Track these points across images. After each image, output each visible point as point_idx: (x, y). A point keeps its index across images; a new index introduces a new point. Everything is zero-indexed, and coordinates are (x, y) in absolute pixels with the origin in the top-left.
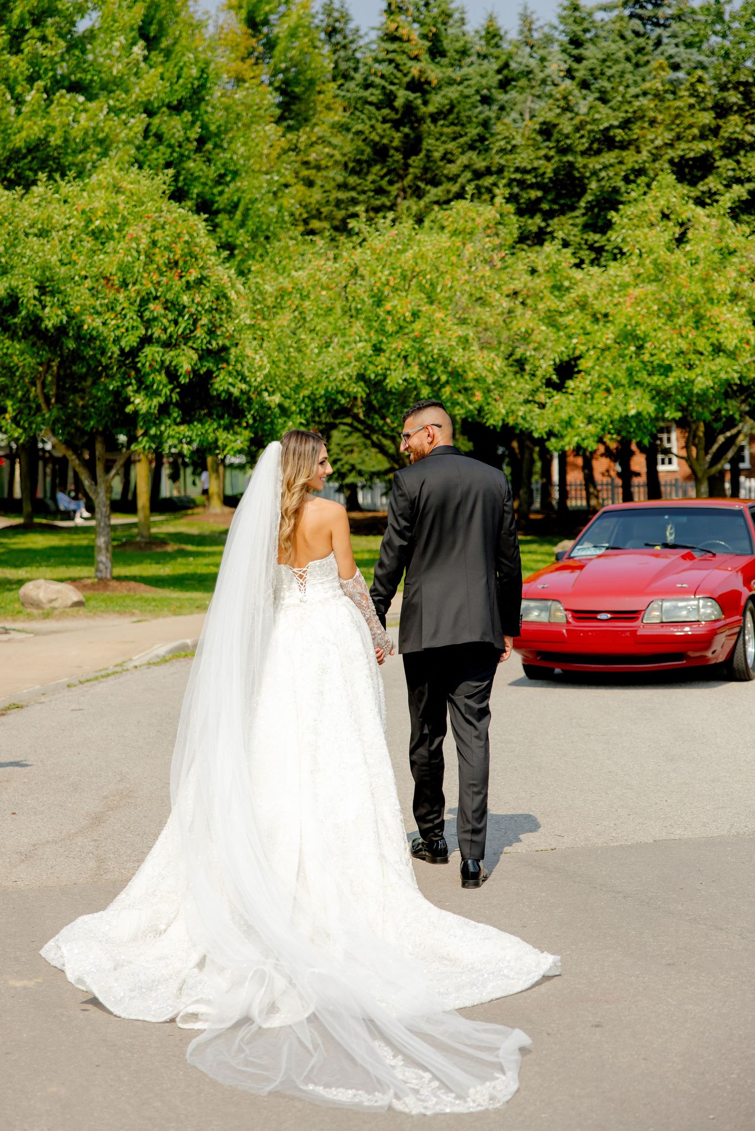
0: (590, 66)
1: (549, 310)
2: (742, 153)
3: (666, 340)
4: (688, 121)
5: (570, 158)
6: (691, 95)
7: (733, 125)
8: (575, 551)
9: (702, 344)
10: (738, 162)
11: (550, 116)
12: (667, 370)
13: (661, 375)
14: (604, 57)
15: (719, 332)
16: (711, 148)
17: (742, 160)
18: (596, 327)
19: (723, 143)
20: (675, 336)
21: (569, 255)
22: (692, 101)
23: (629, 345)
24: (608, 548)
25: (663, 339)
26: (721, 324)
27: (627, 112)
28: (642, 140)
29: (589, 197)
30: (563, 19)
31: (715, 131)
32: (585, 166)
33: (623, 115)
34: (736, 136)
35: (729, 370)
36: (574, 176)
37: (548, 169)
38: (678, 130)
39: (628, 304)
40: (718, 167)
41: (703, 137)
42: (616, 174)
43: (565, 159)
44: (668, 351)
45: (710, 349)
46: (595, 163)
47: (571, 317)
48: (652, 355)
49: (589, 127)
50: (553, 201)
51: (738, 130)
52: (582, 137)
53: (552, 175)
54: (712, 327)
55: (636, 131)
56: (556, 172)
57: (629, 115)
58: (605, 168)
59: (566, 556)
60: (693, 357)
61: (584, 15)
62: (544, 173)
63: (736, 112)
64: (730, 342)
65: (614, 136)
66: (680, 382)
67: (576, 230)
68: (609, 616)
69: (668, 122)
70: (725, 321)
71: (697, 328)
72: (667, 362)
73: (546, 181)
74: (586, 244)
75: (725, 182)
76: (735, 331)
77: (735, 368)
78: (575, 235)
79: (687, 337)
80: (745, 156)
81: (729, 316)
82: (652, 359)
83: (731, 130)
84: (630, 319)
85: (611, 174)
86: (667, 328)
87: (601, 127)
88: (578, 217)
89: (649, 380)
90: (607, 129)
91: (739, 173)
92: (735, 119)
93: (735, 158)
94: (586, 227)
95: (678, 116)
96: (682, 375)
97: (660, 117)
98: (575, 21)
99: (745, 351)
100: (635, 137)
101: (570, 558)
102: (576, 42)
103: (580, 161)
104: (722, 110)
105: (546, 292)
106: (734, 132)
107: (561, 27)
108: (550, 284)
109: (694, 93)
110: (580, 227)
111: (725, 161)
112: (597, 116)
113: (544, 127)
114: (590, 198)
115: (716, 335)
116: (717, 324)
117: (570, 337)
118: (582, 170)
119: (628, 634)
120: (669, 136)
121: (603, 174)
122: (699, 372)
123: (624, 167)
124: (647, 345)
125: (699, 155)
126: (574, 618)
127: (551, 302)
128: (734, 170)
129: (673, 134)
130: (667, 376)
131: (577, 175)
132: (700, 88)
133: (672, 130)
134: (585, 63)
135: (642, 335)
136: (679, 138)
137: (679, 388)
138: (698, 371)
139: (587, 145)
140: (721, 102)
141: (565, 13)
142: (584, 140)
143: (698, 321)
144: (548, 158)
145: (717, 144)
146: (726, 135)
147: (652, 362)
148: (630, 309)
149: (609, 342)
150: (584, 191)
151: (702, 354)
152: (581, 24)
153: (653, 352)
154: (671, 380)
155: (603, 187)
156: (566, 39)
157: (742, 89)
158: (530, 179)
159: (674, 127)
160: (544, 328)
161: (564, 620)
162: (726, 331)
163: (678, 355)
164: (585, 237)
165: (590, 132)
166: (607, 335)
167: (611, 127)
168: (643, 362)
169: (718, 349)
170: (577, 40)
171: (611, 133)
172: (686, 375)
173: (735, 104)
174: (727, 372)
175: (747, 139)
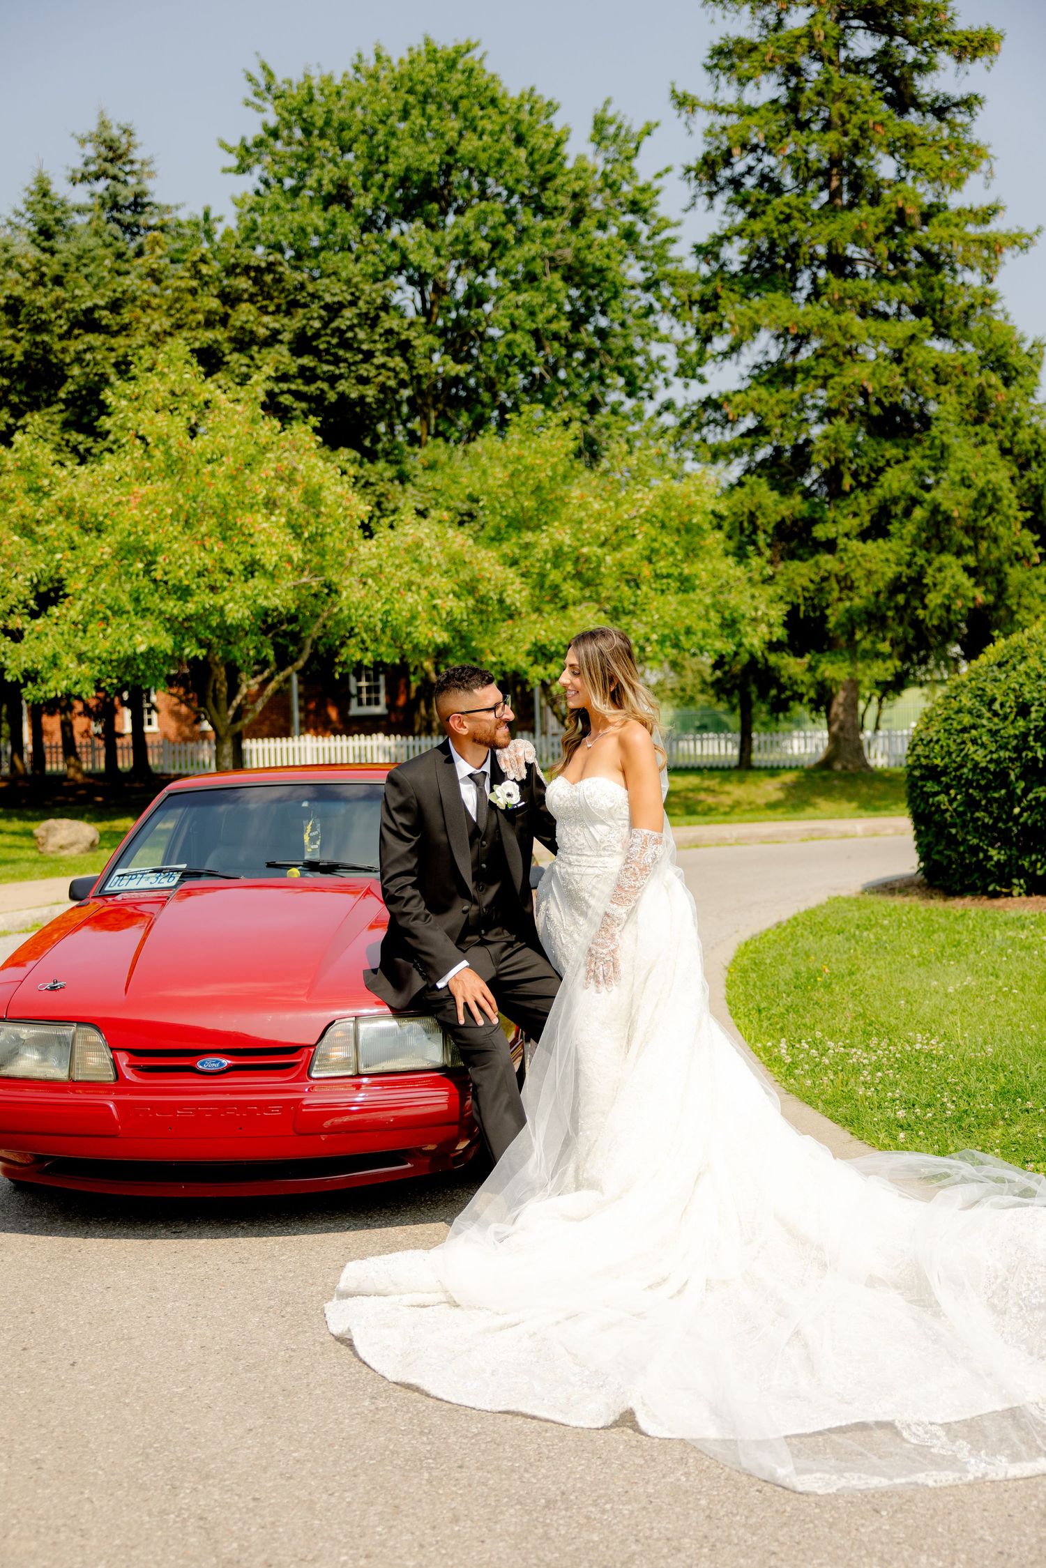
0: (63, 261)
1: (23, 517)
2: (255, 348)
3: (185, 553)
4: (190, 304)
5: (46, 338)
6: (192, 278)
7: (245, 314)
8: (114, 878)
9: (231, 562)
10: (252, 358)
11: (18, 291)
12: (184, 593)
13: (179, 599)
14: (80, 253)
15: (252, 546)
16: (220, 338)
17: (256, 356)
18: (87, 539)
19: (233, 334)
20: (196, 548)
21: (47, 450)
22: (194, 283)
23: (135, 561)
24: (186, 875)
25: (180, 552)
26: (256, 535)
27: (114, 291)
28: (134, 325)
29: (70, 386)
30: (30, 205)
31: (224, 320)
32: (64, 350)
33: (109, 293)
34: (248, 326)
35: (270, 594)
36: (50, 361)
37: (18, 352)
38: (178, 316)
39: (132, 505)
40: (228, 363)
41: (209, 324)
42: (104, 359)
43: (38, 339)
44: (188, 568)
45: (241, 567)
46: (75, 346)
47: (53, 526)
48: (166, 573)
49: (67, 306)
50: (25, 392)
51: (252, 318)
52: (60, 317)
53: (22, 359)
54: (243, 539)
55: (126, 316)
56: (27, 355)
57: (118, 295)
59: (95, 891)
60: (220, 576)
61: (54, 203)
62: (12, 356)
63: (246, 301)
64: (270, 558)
65: (100, 319)
66: (205, 610)
67: (55, 428)
68: (226, 1062)
69: (165, 307)
70: (260, 532)
71: (224, 539)
72: (186, 582)
73: (15, 365)
74: (67, 445)
75: (237, 380)
76: (274, 544)
77: (277, 592)
78: (53, 434)
79: (212, 550)
80: (259, 352)
81: (265, 525)
82: (165, 578)
83: (244, 318)
84: (136, 524)
85: (99, 357)
86: (186, 538)
87: (84, 307)
88: (56, 413)
89: (162, 606)
90: (90, 310)
92: (245, 306)
93: (248, 352)
94: (66, 425)
95: (177, 300)
96: (207, 600)
97: (155, 302)
98: (45, 208)
99: (286, 572)
100: (127, 321)
101: (104, 896)
102: (45, 233)
103: (57, 346)
104: (230, 299)
105: (19, 494)
106: (247, 322)
107: (28, 215)
108: (25, 486)
109: (197, 275)
110: (58, 426)
111: (236, 356)
112: (77, 292)
113: (11, 302)
114: (72, 388)
115: (249, 549)
116: (250, 535)
117: (52, 552)
118: (60, 356)
119: (276, 1111)
120: (167, 323)
121: (88, 356)
122: (228, 597)
123: (113, 354)
124: (160, 559)
125: (205, 345)
126: (137, 1069)
127: (25, 505)
128: (248, 366)
129: (173, 320)
130: (186, 601)
131: (55, 361)
132: (204, 269)
133: (171, 316)
134: (57, 256)
135: (152, 548)
136: (179, 327)
137: (201, 618)
138: (226, 595)
139: (65, 328)
140: (228, 290)
141: (31, 199)
142: (62, 322)
143: (226, 530)
145: (226, 335)
146: (238, 324)
147: (166, 583)
148: (135, 512)
149: (105, 557)
150: (64, 379)
151: (230, 573)
152: (52, 212)
153: (167, 569)
154: (191, 608)
155: (87, 375)
156: (34, 229)
157: (253, 274)
159: (173, 312)
160: (16, 538)
161: (108, 1076)
162: (263, 545)
163: (200, 574)
164: (66, 436)
165: (68, 312)
166: (102, 549)
167: (96, 307)
168: (155, 581)
169: (252, 568)
170: (48, 230)
171: (96, 315)
172: (209, 600)
173: (245, 291)
174: (266, 597)
175: (262, 332)
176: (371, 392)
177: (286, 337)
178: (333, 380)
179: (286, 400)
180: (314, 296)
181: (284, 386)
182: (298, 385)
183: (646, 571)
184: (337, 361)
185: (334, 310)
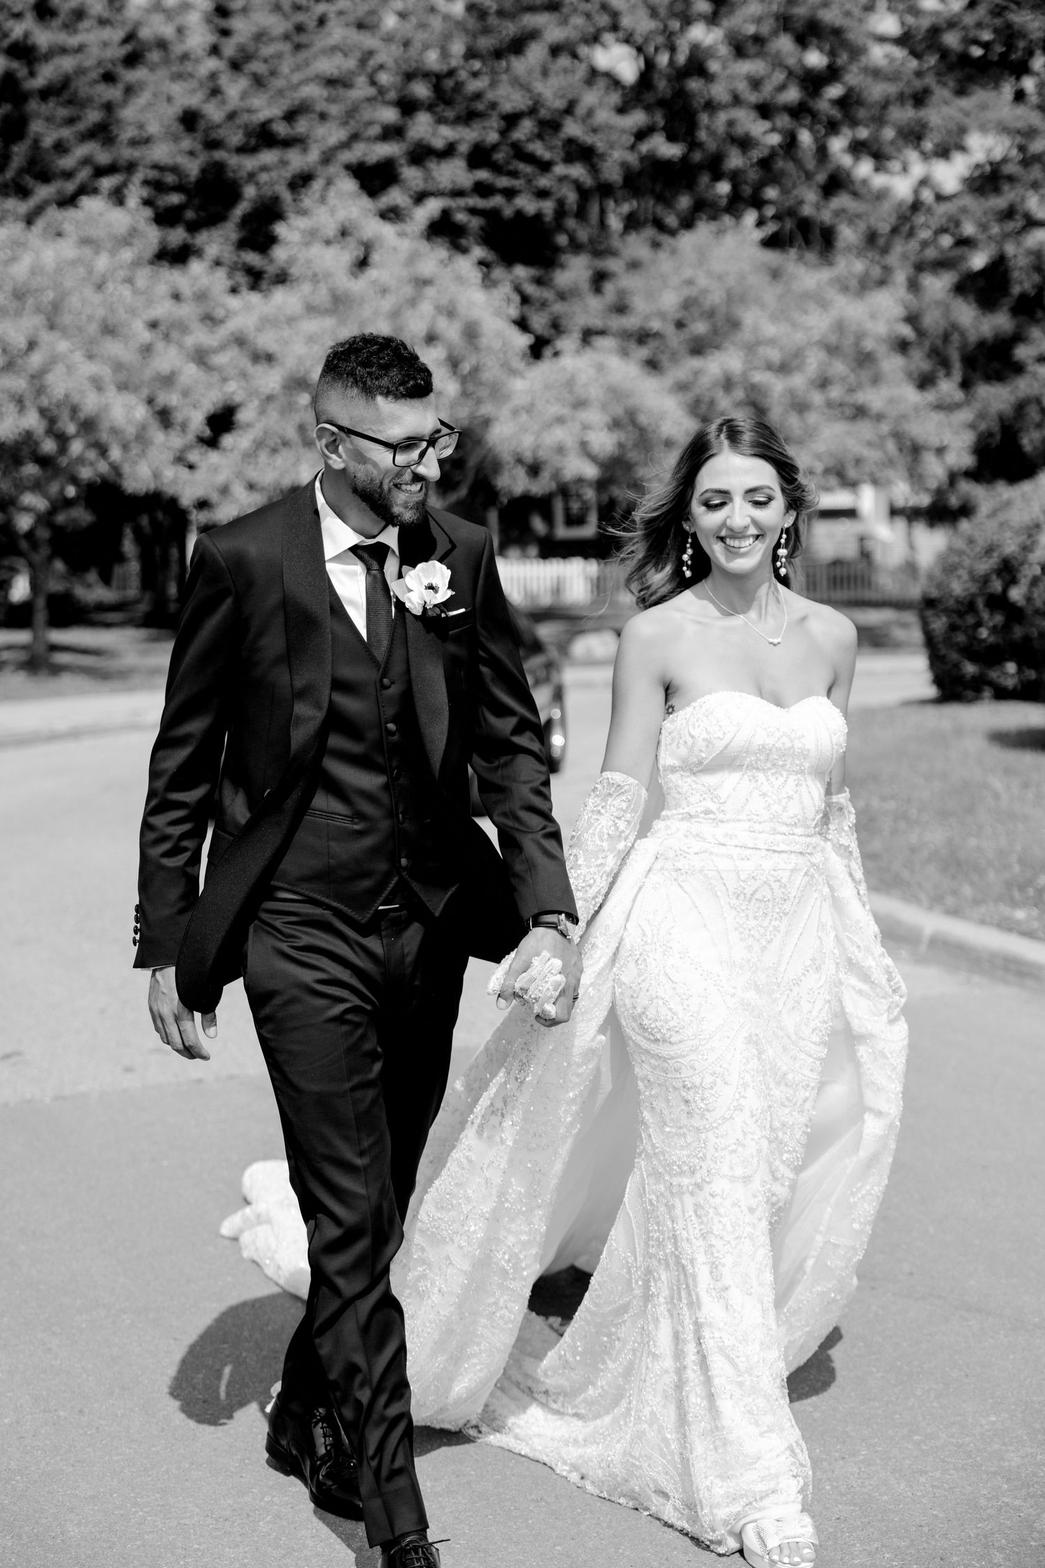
0: (240, 43)
1: (198, 346)
2: (432, 161)
4: (368, 116)
5: (219, 155)
6: (370, 84)
7: (422, 127)
10: (429, 171)
11: (194, 100)
14: (259, 32)
16: (396, 151)
17: (434, 168)
18: (258, 370)
19: (409, 147)
21: (222, 276)
22: (372, 91)
23: (301, 394)
27: (293, 100)
28: (310, 138)
29: (244, 206)
31: (401, 133)
32: (240, 167)
33: (287, 103)
34: (425, 139)
36: (225, 180)
37: (193, 168)
38: (356, 126)
39: (299, 342)
40: (404, 177)
41: (385, 137)
42: (279, 179)
43: (214, 156)
46: (249, 163)
47: (226, 355)
49: (244, 117)
50: (201, 208)
51: (428, 129)
52: (235, 129)
53: (198, 175)
55: (302, 126)
56: (203, 171)
57: (296, 104)
58: (265, 168)
62: (189, 172)
63: (423, 110)
65: (277, 131)
67: (230, 248)
69: (343, 116)
73: (191, 182)
74: (242, 267)
75: (414, 196)
78: (227, 254)
80: (436, 165)
83: (421, 130)
85: (273, 177)
87: (261, 119)
88: (232, 229)
90: (267, 123)
91: (430, 187)
92: (422, 116)
93: (426, 166)
94: (242, 244)
95: (353, 110)
97: (333, 110)
100: (302, 132)
102: (221, 11)
103: (233, 160)
104: (408, 107)
105: (196, 323)
106: (424, 134)
108: (200, 313)
109: (375, 83)
110: (235, 244)
111: (412, 169)
112: (252, 104)
113: (187, 115)
114: (247, 207)
117: (225, 380)
118: (236, 171)
120: (344, 134)
121: (264, 177)
123: (289, 170)
125: (380, 160)
127: (201, 336)
128: (424, 180)
129: (350, 131)
131: (230, 176)
132: (382, 76)
133: (349, 126)
134: (234, 38)
136: (355, 137)
139: (242, 140)
140: (407, 95)
142: (239, 135)
144: (192, 153)
145: (402, 148)
146: (415, 137)
148: (301, 349)
149: (276, 388)
150: (238, 198)
155: (263, 194)
157: (433, 80)
158: (170, 179)
159: (349, 123)
160: (192, 367)
164: (242, 256)
165: (245, 123)
167: (273, 118)
171: (273, 127)
173: (425, 98)
175: (439, 144)
176: (548, 207)
177: (463, 148)
178: (510, 193)
179: (461, 217)
180: (493, 105)
181: (462, 202)
182: (475, 201)
183: (817, 398)
184: (514, 174)
185: (511, 120)
